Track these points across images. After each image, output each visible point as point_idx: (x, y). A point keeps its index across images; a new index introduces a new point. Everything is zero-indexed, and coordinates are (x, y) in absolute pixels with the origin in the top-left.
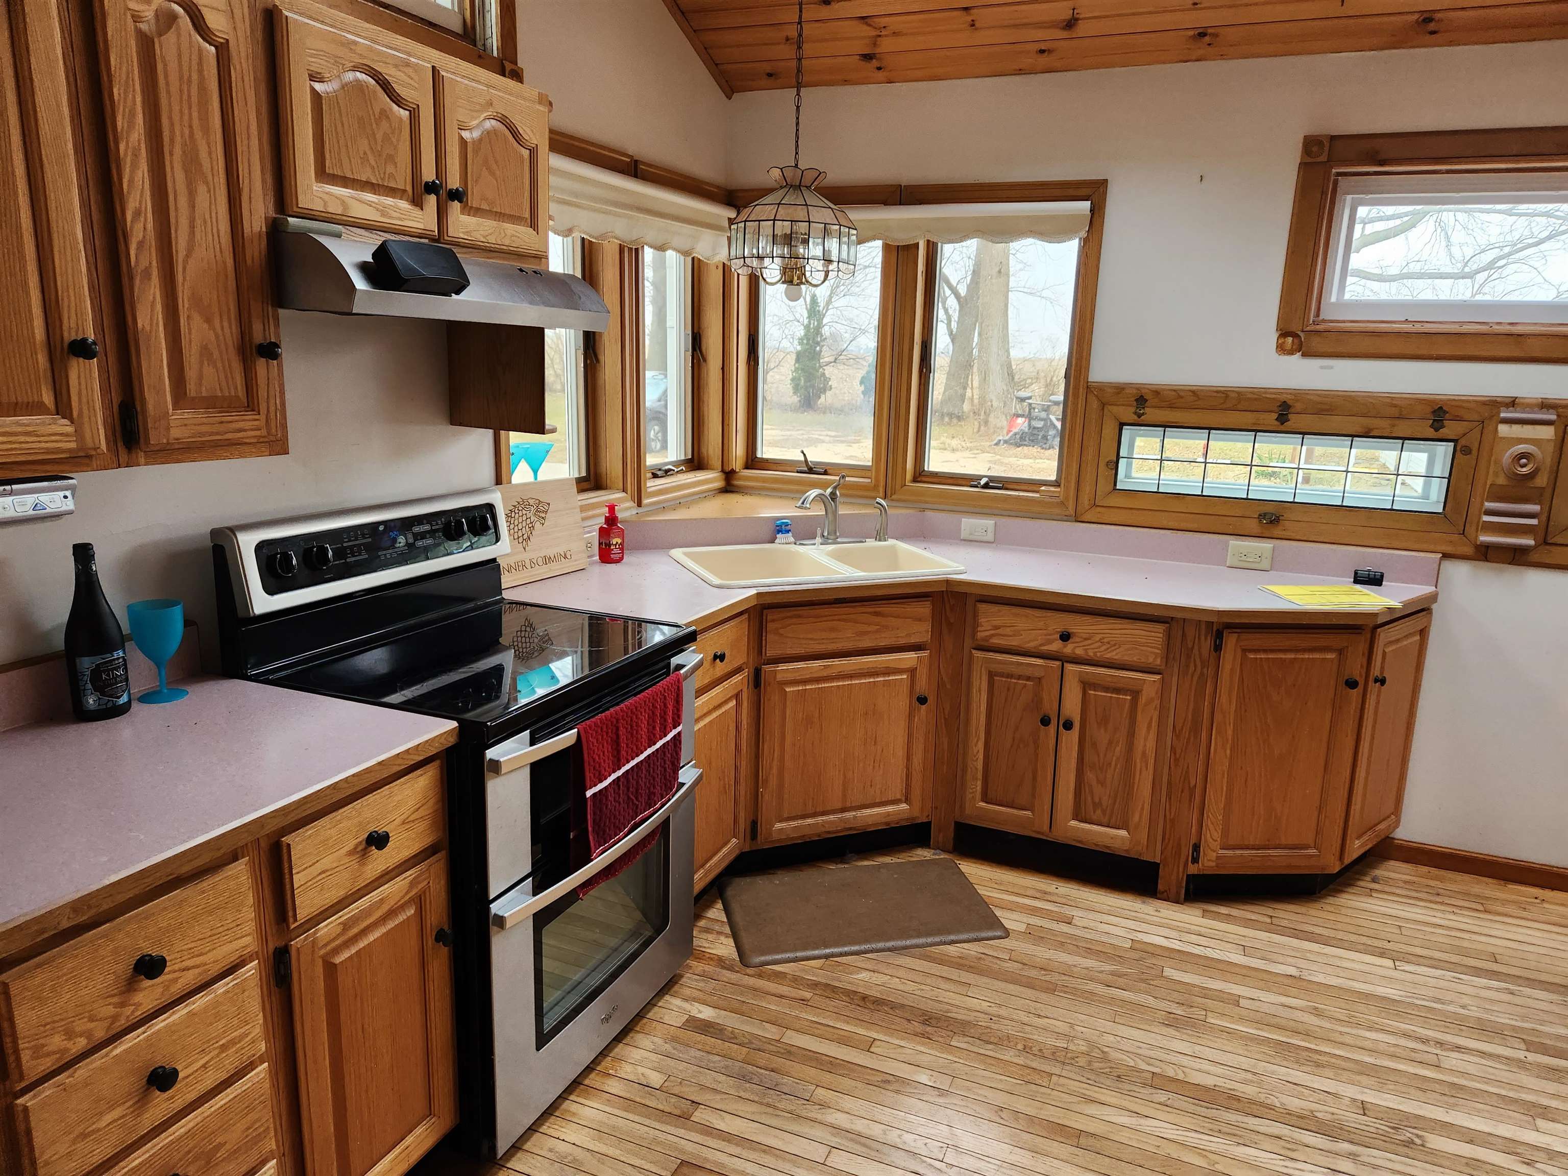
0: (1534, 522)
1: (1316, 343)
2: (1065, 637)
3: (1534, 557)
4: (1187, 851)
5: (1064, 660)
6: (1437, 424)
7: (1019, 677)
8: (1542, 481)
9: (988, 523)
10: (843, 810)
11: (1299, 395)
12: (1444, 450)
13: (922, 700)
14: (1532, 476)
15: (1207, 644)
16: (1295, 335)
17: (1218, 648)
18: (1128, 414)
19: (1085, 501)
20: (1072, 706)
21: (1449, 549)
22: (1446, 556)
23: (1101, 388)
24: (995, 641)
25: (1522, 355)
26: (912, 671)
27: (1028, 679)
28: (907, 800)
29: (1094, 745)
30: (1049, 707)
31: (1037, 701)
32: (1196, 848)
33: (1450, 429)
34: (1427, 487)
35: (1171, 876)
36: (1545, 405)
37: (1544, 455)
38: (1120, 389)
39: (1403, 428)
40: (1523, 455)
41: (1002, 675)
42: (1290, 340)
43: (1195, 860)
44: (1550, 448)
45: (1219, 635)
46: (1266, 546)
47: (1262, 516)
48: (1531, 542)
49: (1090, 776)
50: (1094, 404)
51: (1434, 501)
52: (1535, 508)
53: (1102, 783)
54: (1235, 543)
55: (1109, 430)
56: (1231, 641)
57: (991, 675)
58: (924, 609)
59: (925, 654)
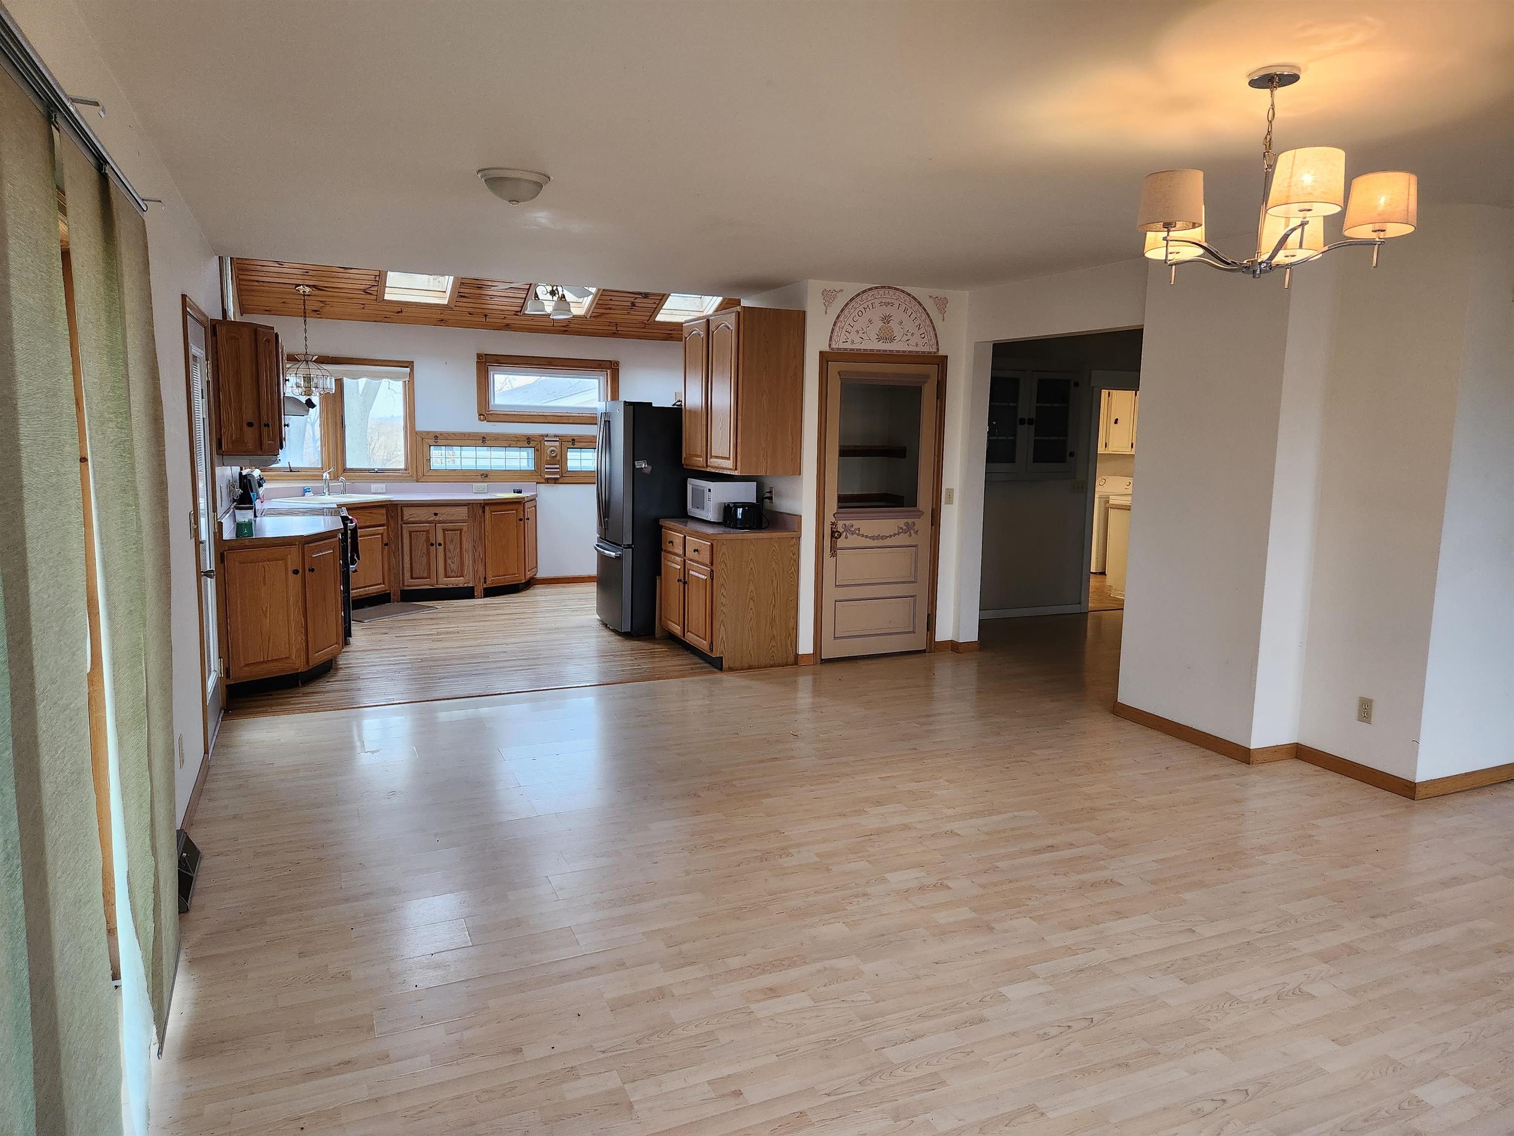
0: (558, 470)
1: (490, 418)
2: (436, 514)
3: (560, 481)
4: (482, 580)
5: (436, 523)
6: (529, 443)
7: (421, 531)
8: (558, 458)
9: (384, 485)
10: (365, 587)
11: (487, 434)
12: (531, 451)
13: (386, 545)
14: (556, 456)
15: (481, 511)
16: (483, 415)
17: (484, 512)
18: (431, 442)
19: (420, 474)
20: (440, 539)
21: (538, 481)
22: (537, 483)
23: (421, 433)
24: (410, 520)
25: (546, 421)
26: (382, 534)
27: (424, 531)
28: (384, 584)
29: (449, 550)
30: (432, 540)
31: (428, 539)
32: (485, 578)
33: (533, 444)
34: (528, 462)
35: (478, 591)
36: (555, 436)
37: (558, 450)
38: (428, 433)
39: (519, 444)
40: (552, 451)
41: (414, 532)
42: (482, 416)
43: (485, 582)
44: (559, 448)
45: (484, 508)
46: (486, 484)
47: (482, 475)
48: (559, 476)
49: (449, 561)
50: (419, 439)
51: (532, 467)
52: (558, 466)
53: (453, 563)
54: (474, 484)
55: (426, 446)
56: (487, 508)
57: (410, 532)
58: (384, 511)
59: (385, 527)
